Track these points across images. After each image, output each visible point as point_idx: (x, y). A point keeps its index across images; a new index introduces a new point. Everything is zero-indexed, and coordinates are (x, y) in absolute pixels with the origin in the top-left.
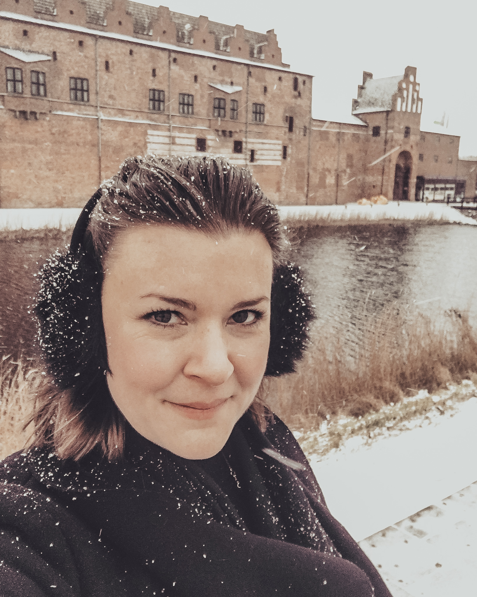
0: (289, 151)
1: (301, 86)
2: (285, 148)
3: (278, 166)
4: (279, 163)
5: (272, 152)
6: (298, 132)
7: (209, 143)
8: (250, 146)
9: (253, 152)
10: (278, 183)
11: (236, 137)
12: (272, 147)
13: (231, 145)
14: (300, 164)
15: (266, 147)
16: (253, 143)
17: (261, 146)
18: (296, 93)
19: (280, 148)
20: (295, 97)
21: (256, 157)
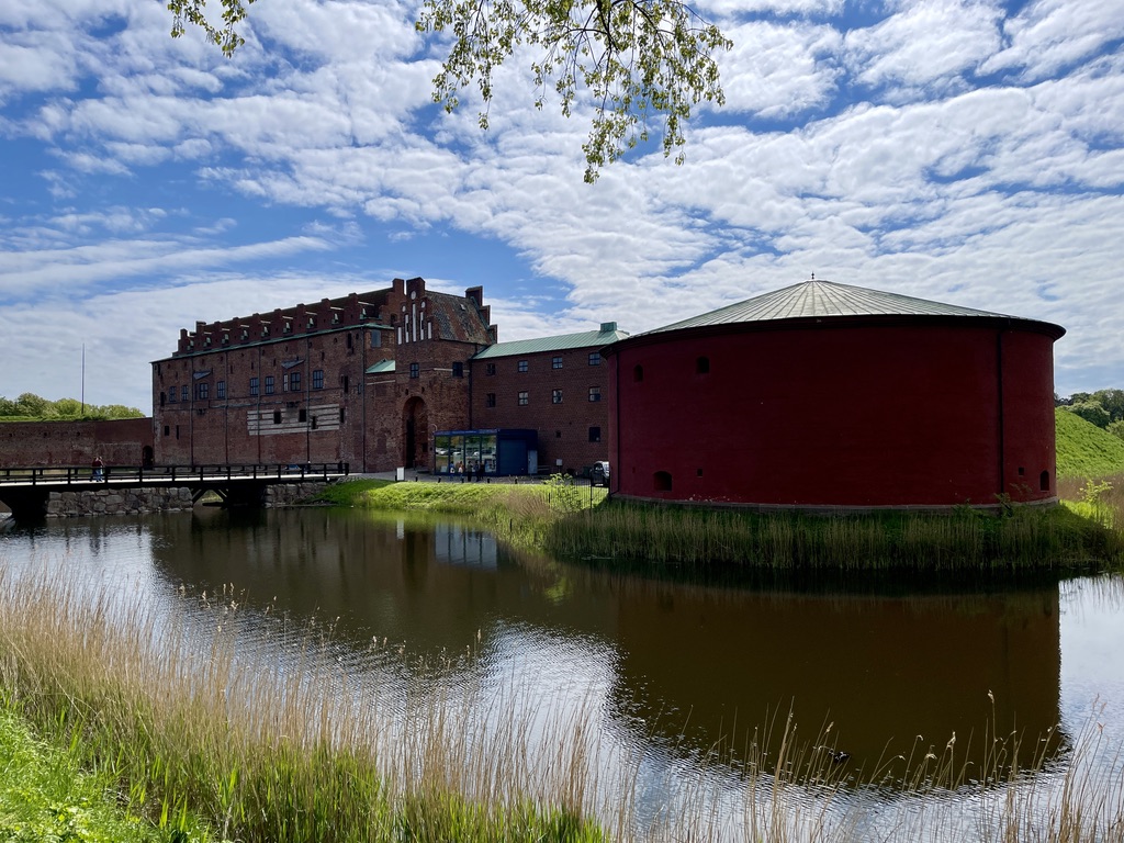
0: (346, 413)
1: (354, 341)
2: (342, 411)
3: (336, 431)
4: (337, 428)
5: (331, 417)
6: (353, 392)
7: (283, 415)
8: (312, 414)
9: (314, 418)
10: (337, 449)
11: (301, 406)
12: (331, 411)
13: (297, 414)
14: (356, 427)
15: (326, 412)
16: (314, 410)
17: (321, 412)
18: (350, 350)
19: (337, 411)
20: (349, 354)
21: (318, 423)
